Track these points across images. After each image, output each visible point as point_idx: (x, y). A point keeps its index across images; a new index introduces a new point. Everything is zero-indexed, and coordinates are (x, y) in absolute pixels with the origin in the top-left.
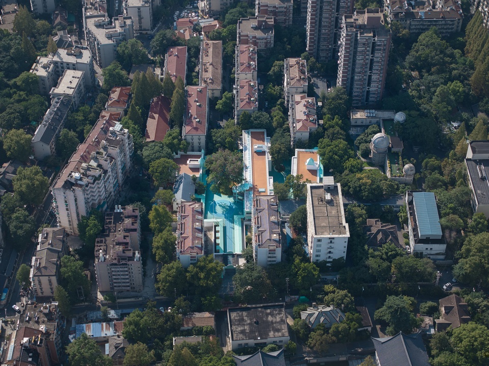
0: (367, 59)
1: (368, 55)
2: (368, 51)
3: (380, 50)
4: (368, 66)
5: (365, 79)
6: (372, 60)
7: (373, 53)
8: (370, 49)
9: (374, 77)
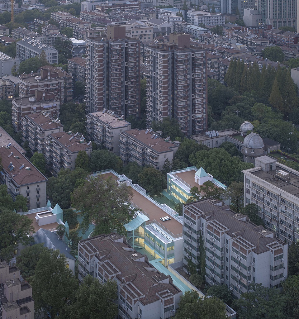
0: (189, 79)
1: (189, 74)
2: (189, 69)
3: (200, 65)
4: (191, 87)
5: (189, 105)
6: (193, 80)
7: (193, 71)
8: (190, 66)
9: (198, 100)
